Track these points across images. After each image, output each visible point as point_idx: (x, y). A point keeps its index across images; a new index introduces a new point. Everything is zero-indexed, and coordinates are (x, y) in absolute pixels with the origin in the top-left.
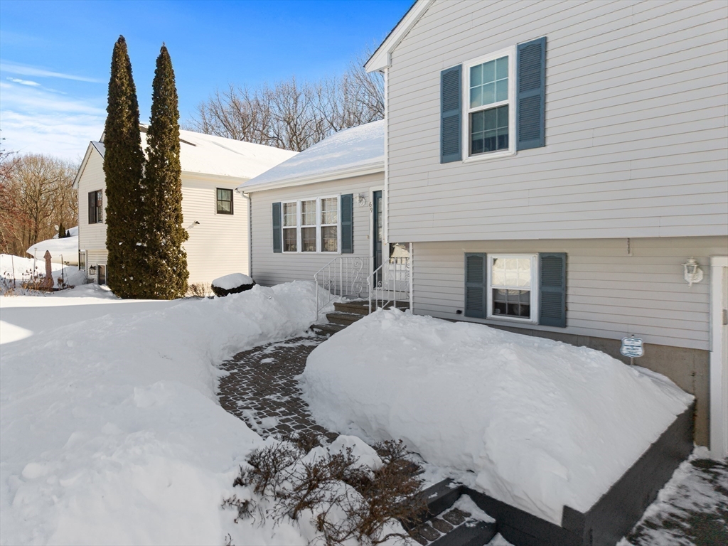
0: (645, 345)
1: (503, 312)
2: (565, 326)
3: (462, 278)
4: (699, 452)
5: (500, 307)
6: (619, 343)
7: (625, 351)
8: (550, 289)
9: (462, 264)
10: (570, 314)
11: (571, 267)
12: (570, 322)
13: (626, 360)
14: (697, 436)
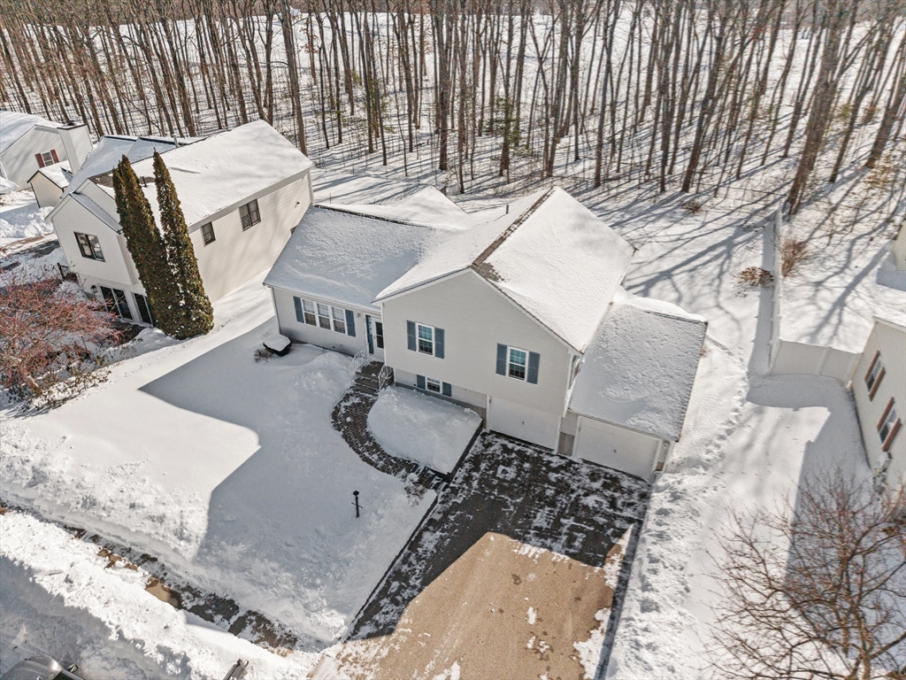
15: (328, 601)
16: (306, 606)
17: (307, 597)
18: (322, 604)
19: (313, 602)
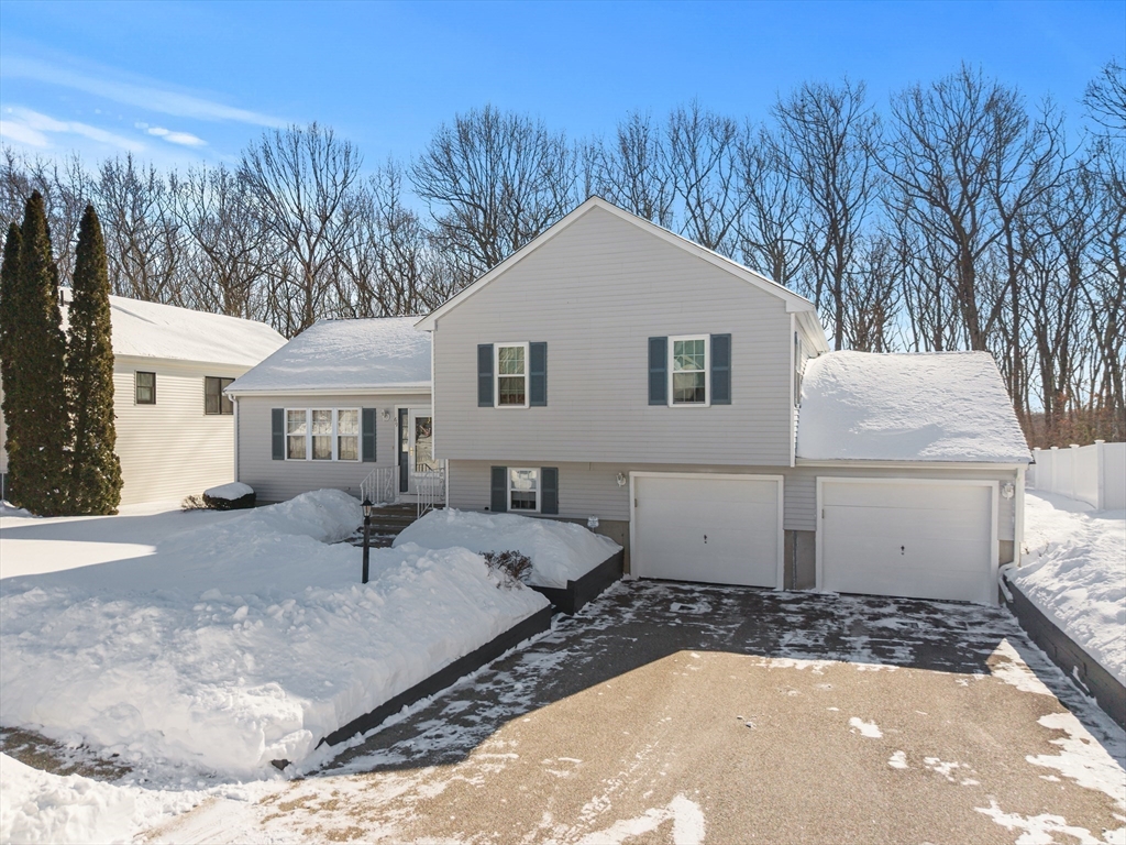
0: (599, 521)
1: (518, 507)
2: (557, 513)
3: (490, 484)
4: (626, 577)
5: (516, 504)
6: (587, 520)
7: (589, 524)
8: (548, 490)
9: (489, 474)
10: (560, 506)
11: (560, 477)
12: (560, 511)
13: (590, 529)
14: (625, 569)
15: (258, 659)
16: (185, 670)
17: (196, 649)
18: (242, 665)
19: (213, 658)
